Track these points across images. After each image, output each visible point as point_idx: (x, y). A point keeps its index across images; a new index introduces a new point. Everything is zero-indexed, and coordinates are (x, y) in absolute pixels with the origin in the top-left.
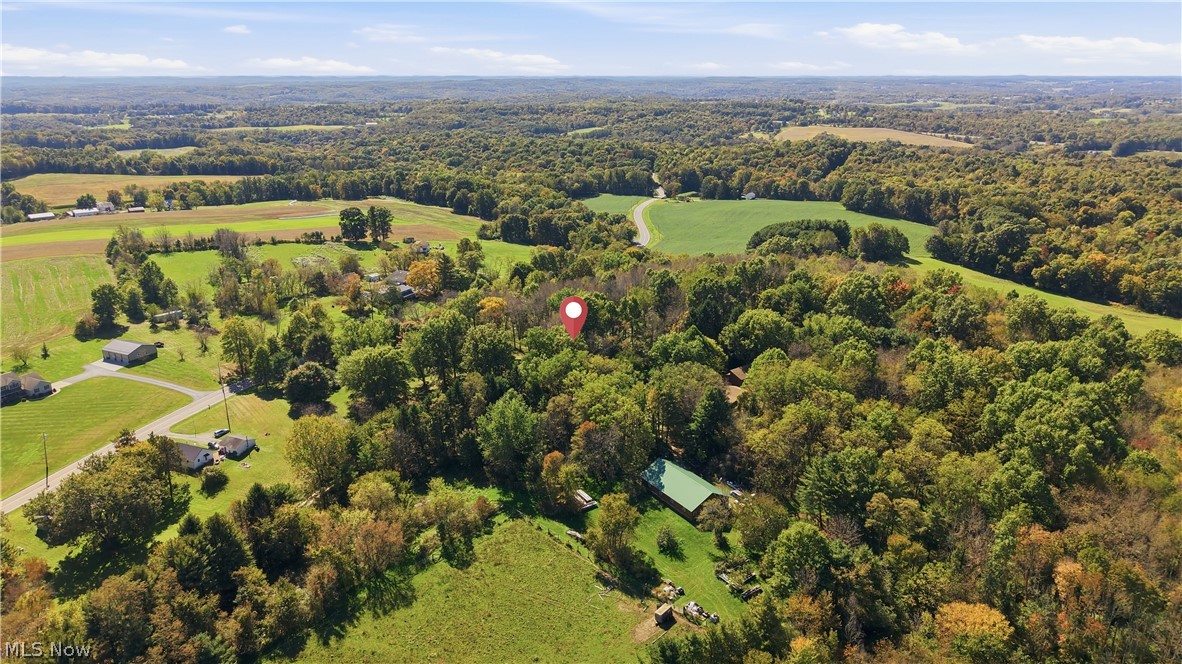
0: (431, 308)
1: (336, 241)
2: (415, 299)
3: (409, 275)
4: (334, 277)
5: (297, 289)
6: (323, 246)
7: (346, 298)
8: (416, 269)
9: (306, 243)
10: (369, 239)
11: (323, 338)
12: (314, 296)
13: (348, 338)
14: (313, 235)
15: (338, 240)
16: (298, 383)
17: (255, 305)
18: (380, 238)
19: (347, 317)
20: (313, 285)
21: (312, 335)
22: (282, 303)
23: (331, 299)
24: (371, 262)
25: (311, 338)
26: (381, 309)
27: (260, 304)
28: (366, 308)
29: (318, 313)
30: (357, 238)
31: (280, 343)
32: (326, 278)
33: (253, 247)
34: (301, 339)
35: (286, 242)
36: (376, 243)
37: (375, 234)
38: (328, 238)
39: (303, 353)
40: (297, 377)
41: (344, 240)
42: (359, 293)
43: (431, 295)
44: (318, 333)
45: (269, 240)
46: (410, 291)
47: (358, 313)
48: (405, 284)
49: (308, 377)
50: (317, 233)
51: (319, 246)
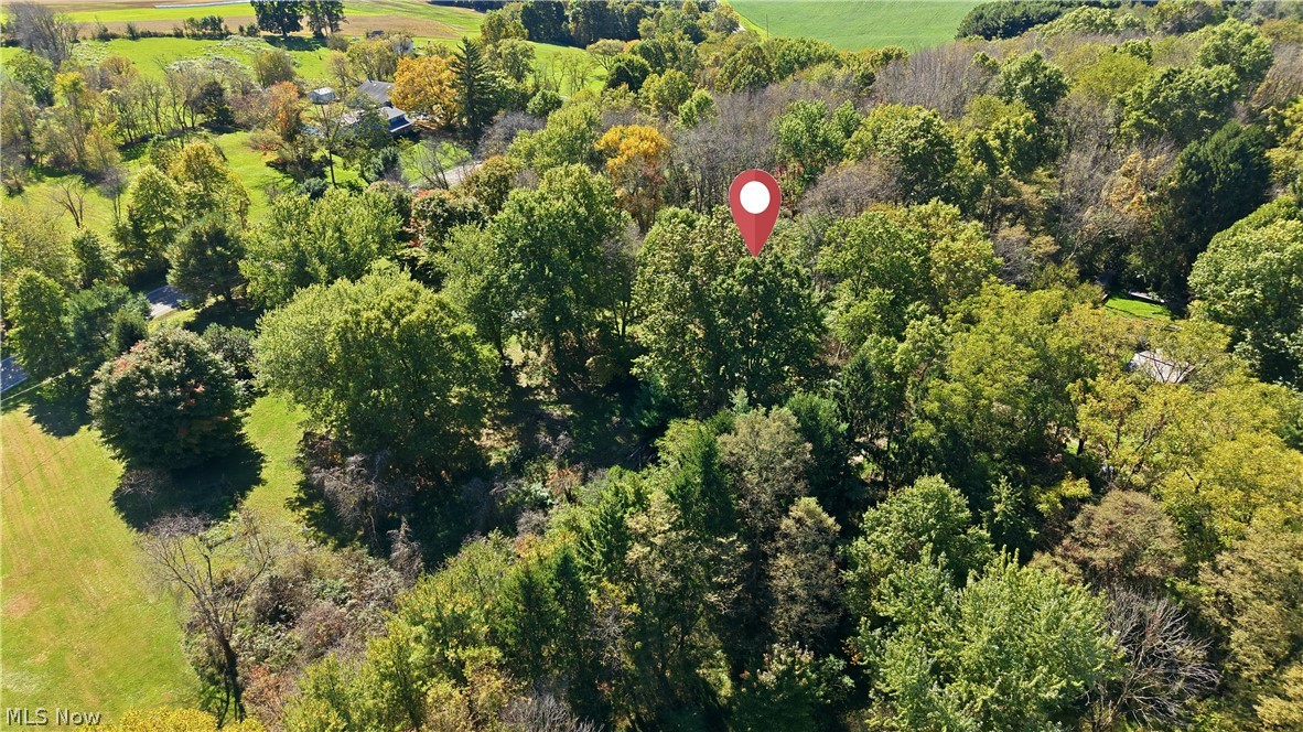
0: (446, 153)
1: (249, 34)
2: (414, 135)
3: (393, 88)
4: (245, 93)
5: (168, 115)
6: (225, 42)
7: (272, 134)
8: (408, 75)
9: (195, 36)
10: (306, 33)
11: (218, 237)
12: (205, 132)
13: (286, 242)
14: (205, 23)
15: (252, 32)
16: (133, 405)
17: (73, 154)
18: (326, 31)
19: (278, 175)
20: (202, 110)
21: (190, 228)
22: (131, 149)
23: (241, 136)
24: (315, 68)
25: (184, 237)
26: (349, 159)
27: (81, 151)
28: (316, 156)
29: (203, 171)
30: (285, 30)
31: (109, 246)
32: (228, 94)
33: (92, 43)
34: (167, 236)
35: (156, 35)
36: (320, 39)
37: (316, 22)
38: (234, 29)
39: (170, 278)
40: (127, 385)
41: (263, 33)
42: (298, 121)
43: (440, 128)
44: (203, 224)
45: (124, 32)
46: (400, 120)
47: (303, 169)
48: (389, 104)
49: (166, 381)
50: (213, 19)
51: (218, 43)
